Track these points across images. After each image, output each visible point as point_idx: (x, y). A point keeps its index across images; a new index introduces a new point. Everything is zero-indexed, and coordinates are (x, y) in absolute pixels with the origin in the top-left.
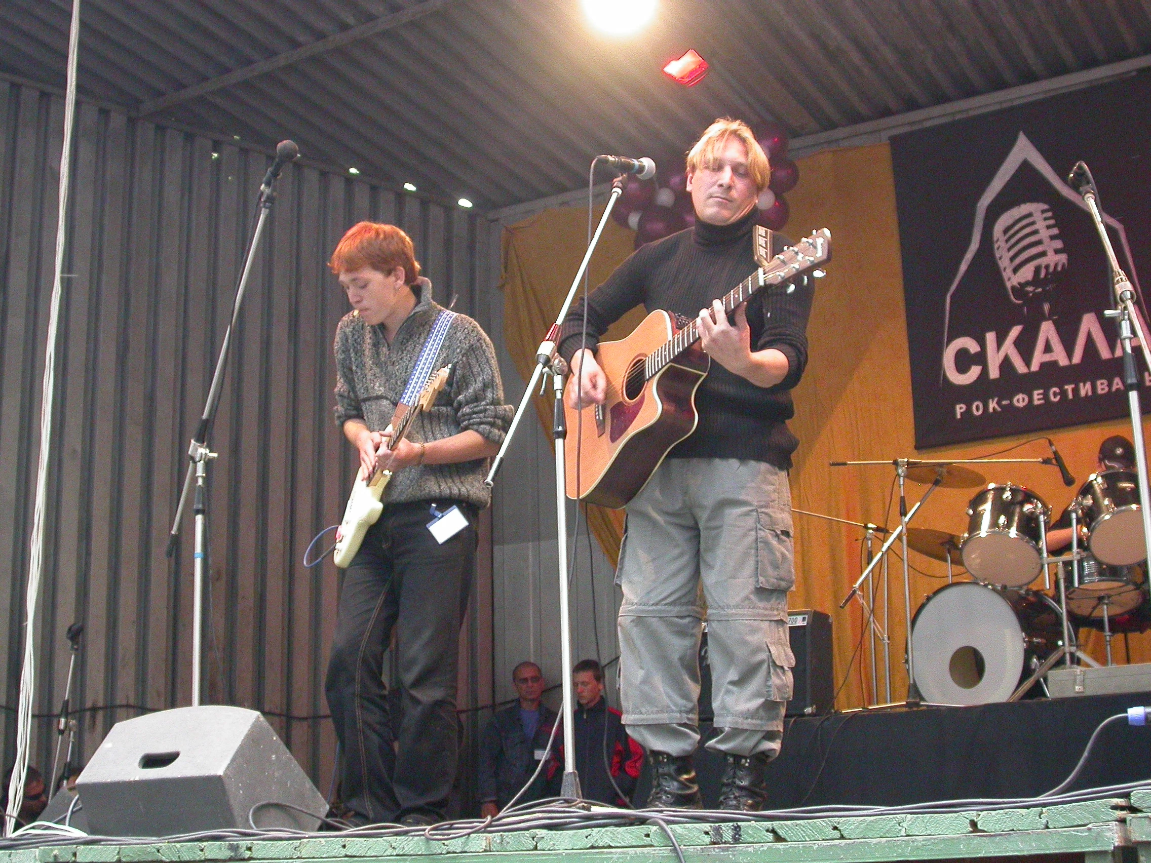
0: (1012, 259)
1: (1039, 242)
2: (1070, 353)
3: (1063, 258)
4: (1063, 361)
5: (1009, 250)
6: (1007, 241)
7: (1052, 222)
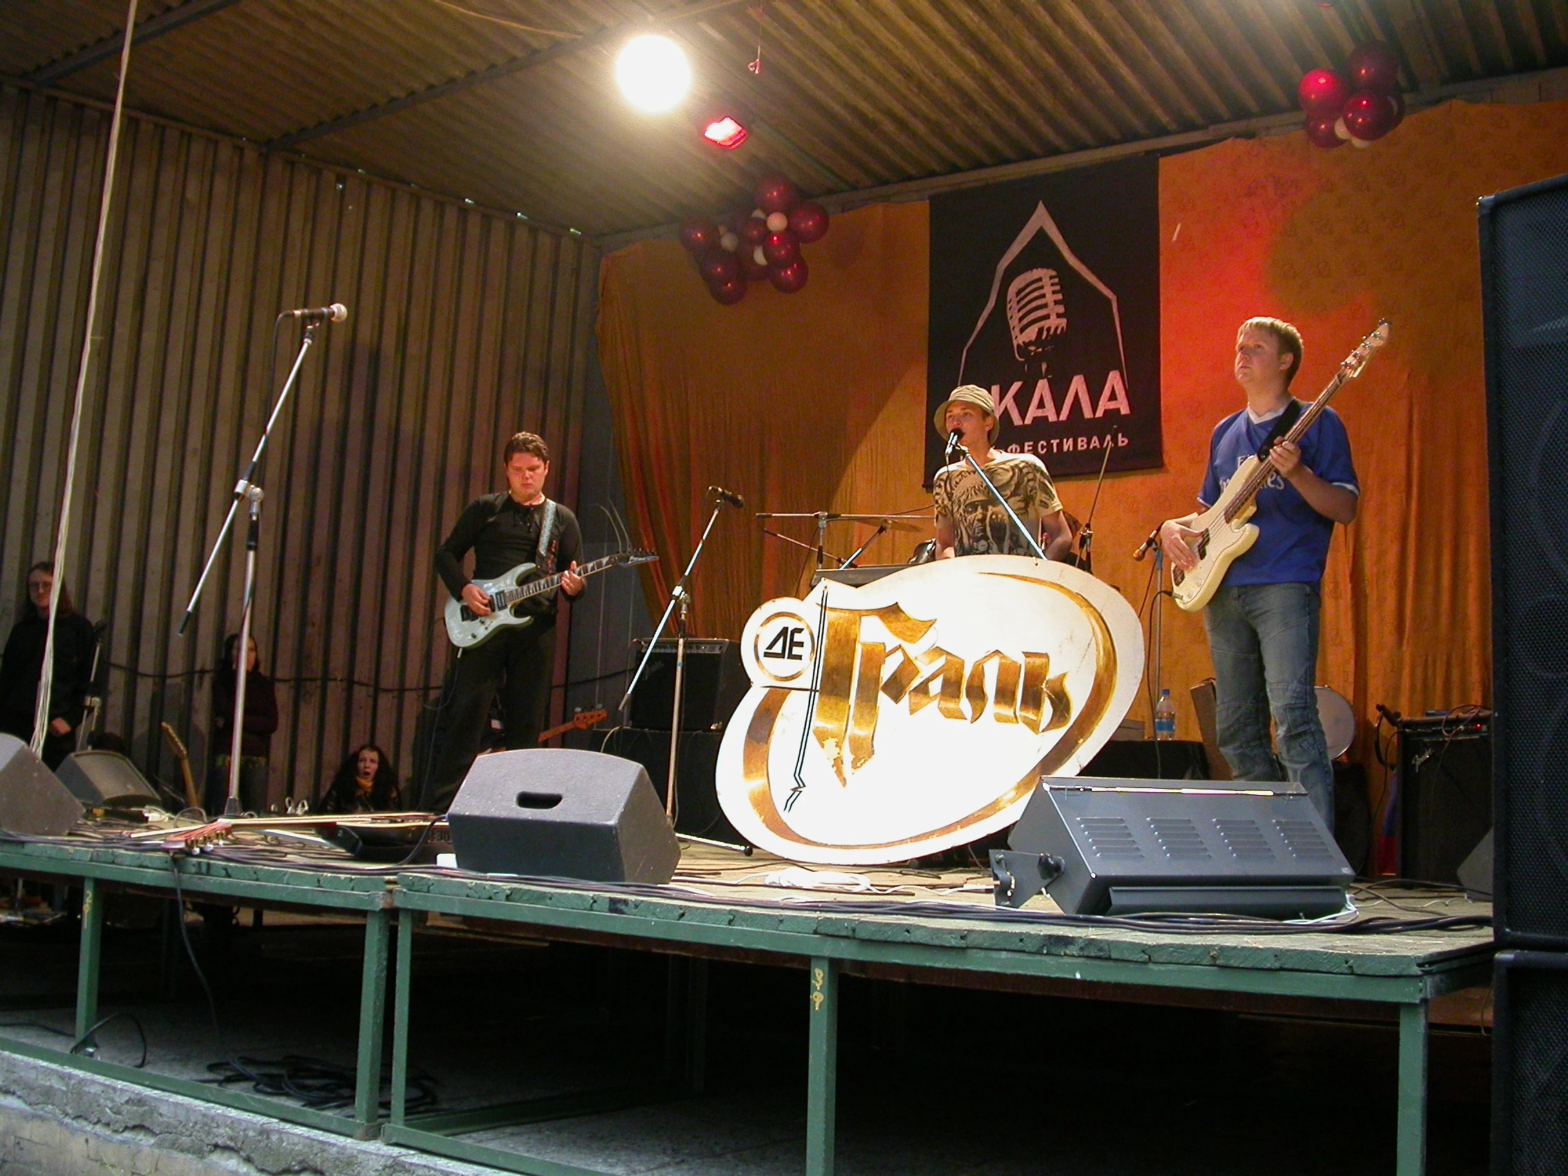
0: (1021, 320)
1: (1046, 306)
2: (1058, 412)
3: (1063, 322)
4: (1052, 418)
5: (1019, 311)
6: (1018, 302)
7: (1058, 288)
